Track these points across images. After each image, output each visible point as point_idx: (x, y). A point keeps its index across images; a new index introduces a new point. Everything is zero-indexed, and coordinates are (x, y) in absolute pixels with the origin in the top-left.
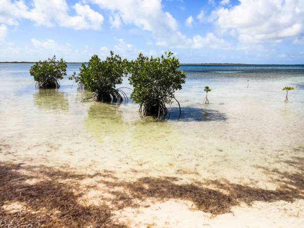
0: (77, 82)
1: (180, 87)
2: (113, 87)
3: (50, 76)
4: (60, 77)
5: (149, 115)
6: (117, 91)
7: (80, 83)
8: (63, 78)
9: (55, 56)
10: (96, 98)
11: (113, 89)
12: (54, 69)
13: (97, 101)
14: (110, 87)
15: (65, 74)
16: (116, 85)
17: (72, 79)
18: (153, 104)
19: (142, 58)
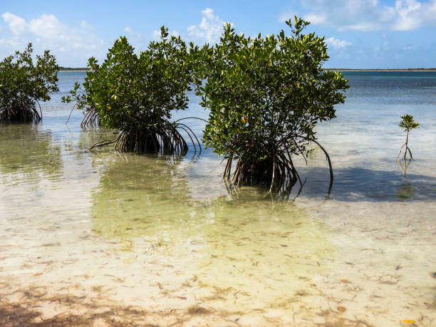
0: (80, 107)
1: (331, 114)
2: (165, 117)
3: (18, 94)
4: (43, 95)
5: (248, 184)
6: (173, 127)
7: (88, 109)
8: (49, 98)
9: (30, 45)
10: (121, 143)
11: (163, 121)
12: (29, 77)
13: (123, 151)
14: (156, 117)
15: (55, 89)
16: (172, 112)
17: (68, 101)
18: (260, 154)
19: (231, 39)
